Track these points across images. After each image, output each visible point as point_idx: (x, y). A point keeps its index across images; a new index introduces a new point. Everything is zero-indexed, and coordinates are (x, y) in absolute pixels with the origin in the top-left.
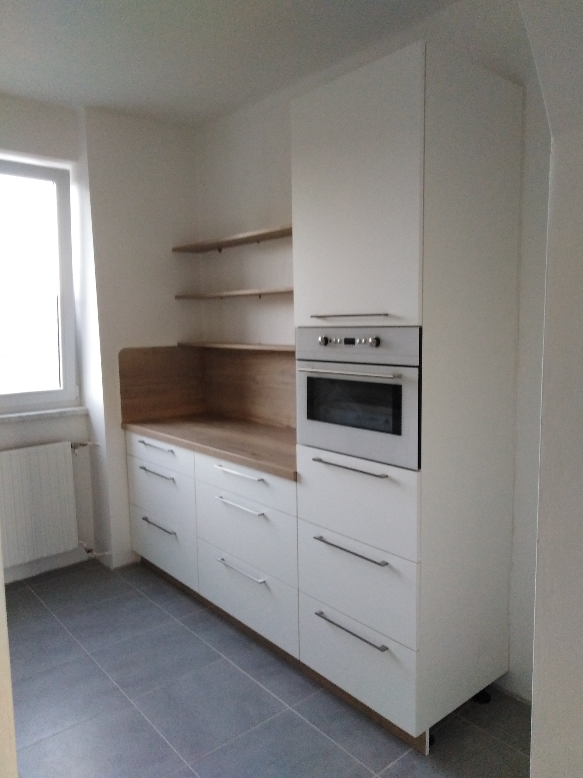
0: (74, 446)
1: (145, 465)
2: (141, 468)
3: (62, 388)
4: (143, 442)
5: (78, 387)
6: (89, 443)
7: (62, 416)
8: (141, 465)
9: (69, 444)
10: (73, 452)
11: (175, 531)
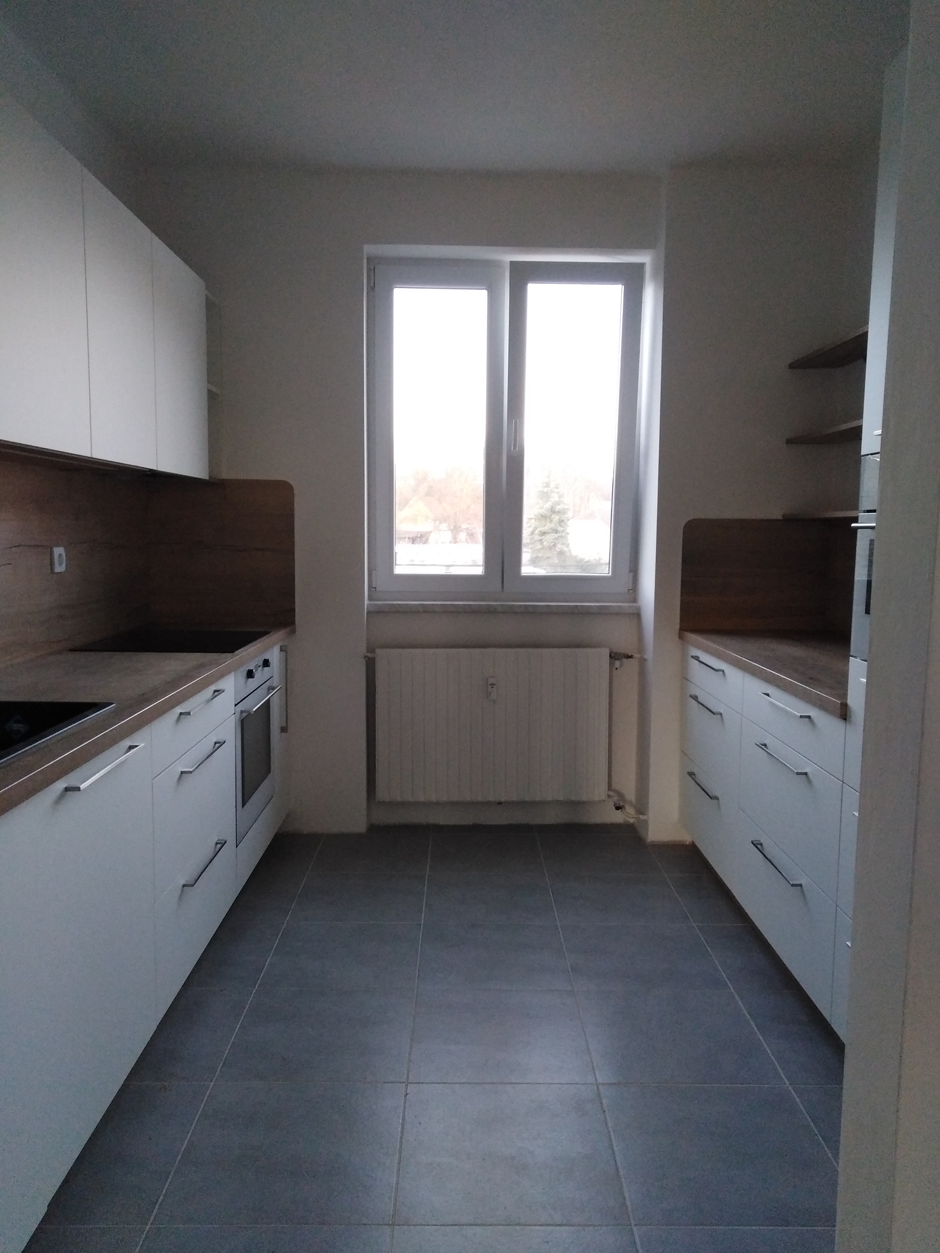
0: (614, 656)
1: (697, 692)
2: (691, 696)
3: (610, 574)
4: (696, 658)
5: (632, 574)
6: (636, 655)
7: (602, 613)
8: (693, 693)
9: (606, 652)
10: (611, 664)
11: (718, 795)
